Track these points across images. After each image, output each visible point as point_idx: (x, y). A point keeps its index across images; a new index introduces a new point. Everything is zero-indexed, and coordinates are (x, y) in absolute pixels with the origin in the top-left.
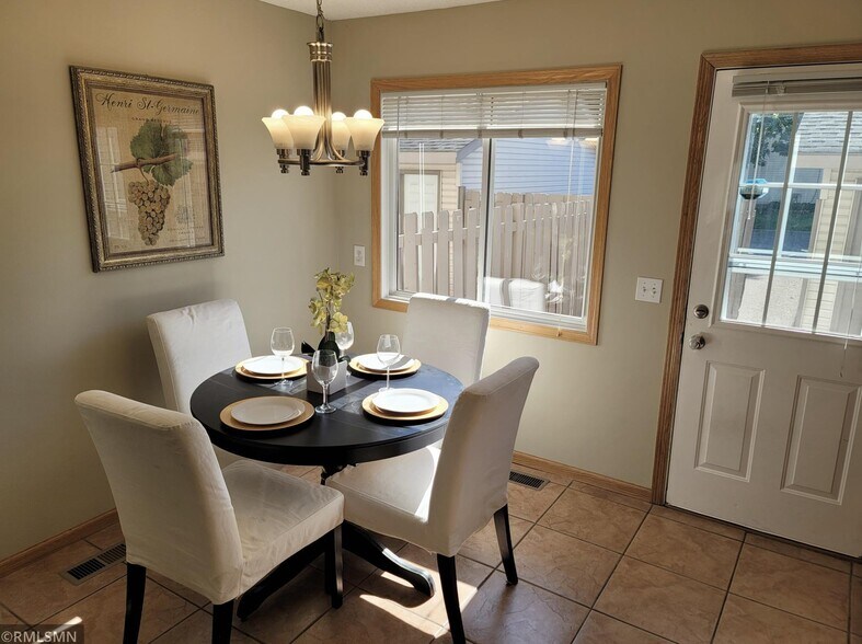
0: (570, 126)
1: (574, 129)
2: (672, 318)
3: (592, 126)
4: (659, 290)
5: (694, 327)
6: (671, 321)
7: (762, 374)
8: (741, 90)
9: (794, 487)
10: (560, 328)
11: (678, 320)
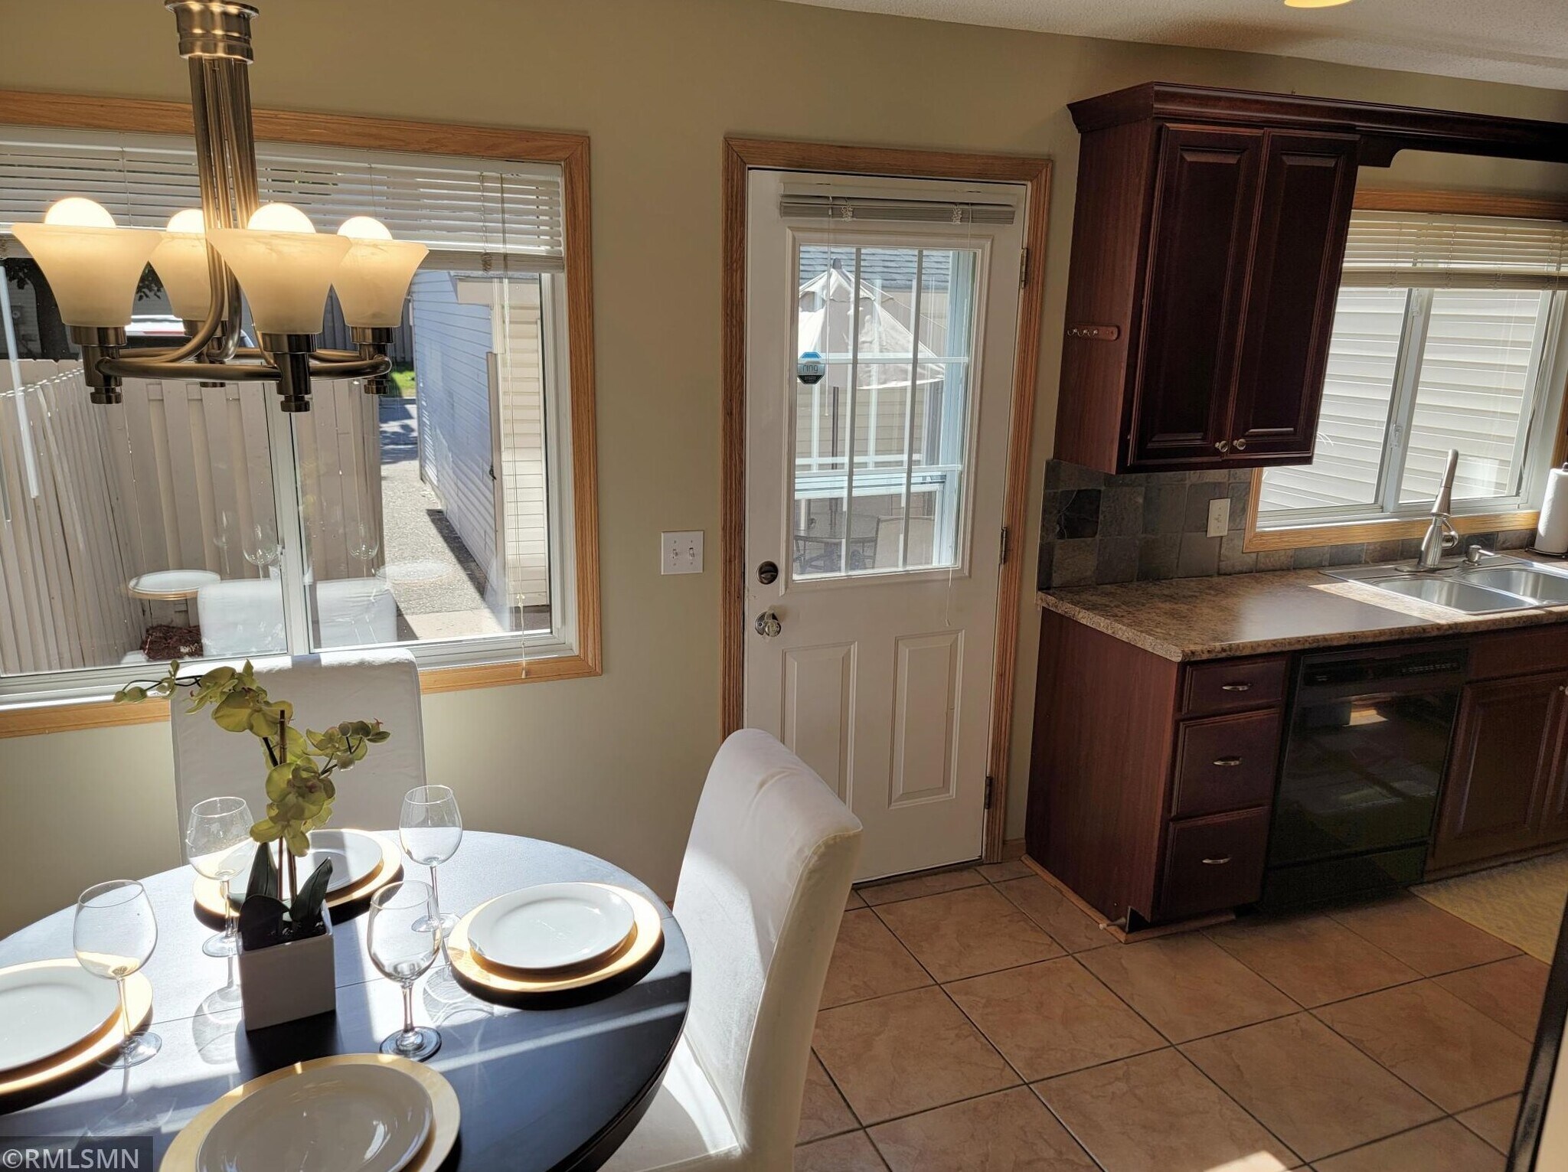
0: (497, 247)
1: (506, 256)
2: (727, 591)
3: (542, 250)
4: (699, 549)
5: (758, 598)
6: (724, 599)
7: (854, 649)
8: (793, 206)
9: (906, 796)
10: (524, 660)
11: (734, 594)
